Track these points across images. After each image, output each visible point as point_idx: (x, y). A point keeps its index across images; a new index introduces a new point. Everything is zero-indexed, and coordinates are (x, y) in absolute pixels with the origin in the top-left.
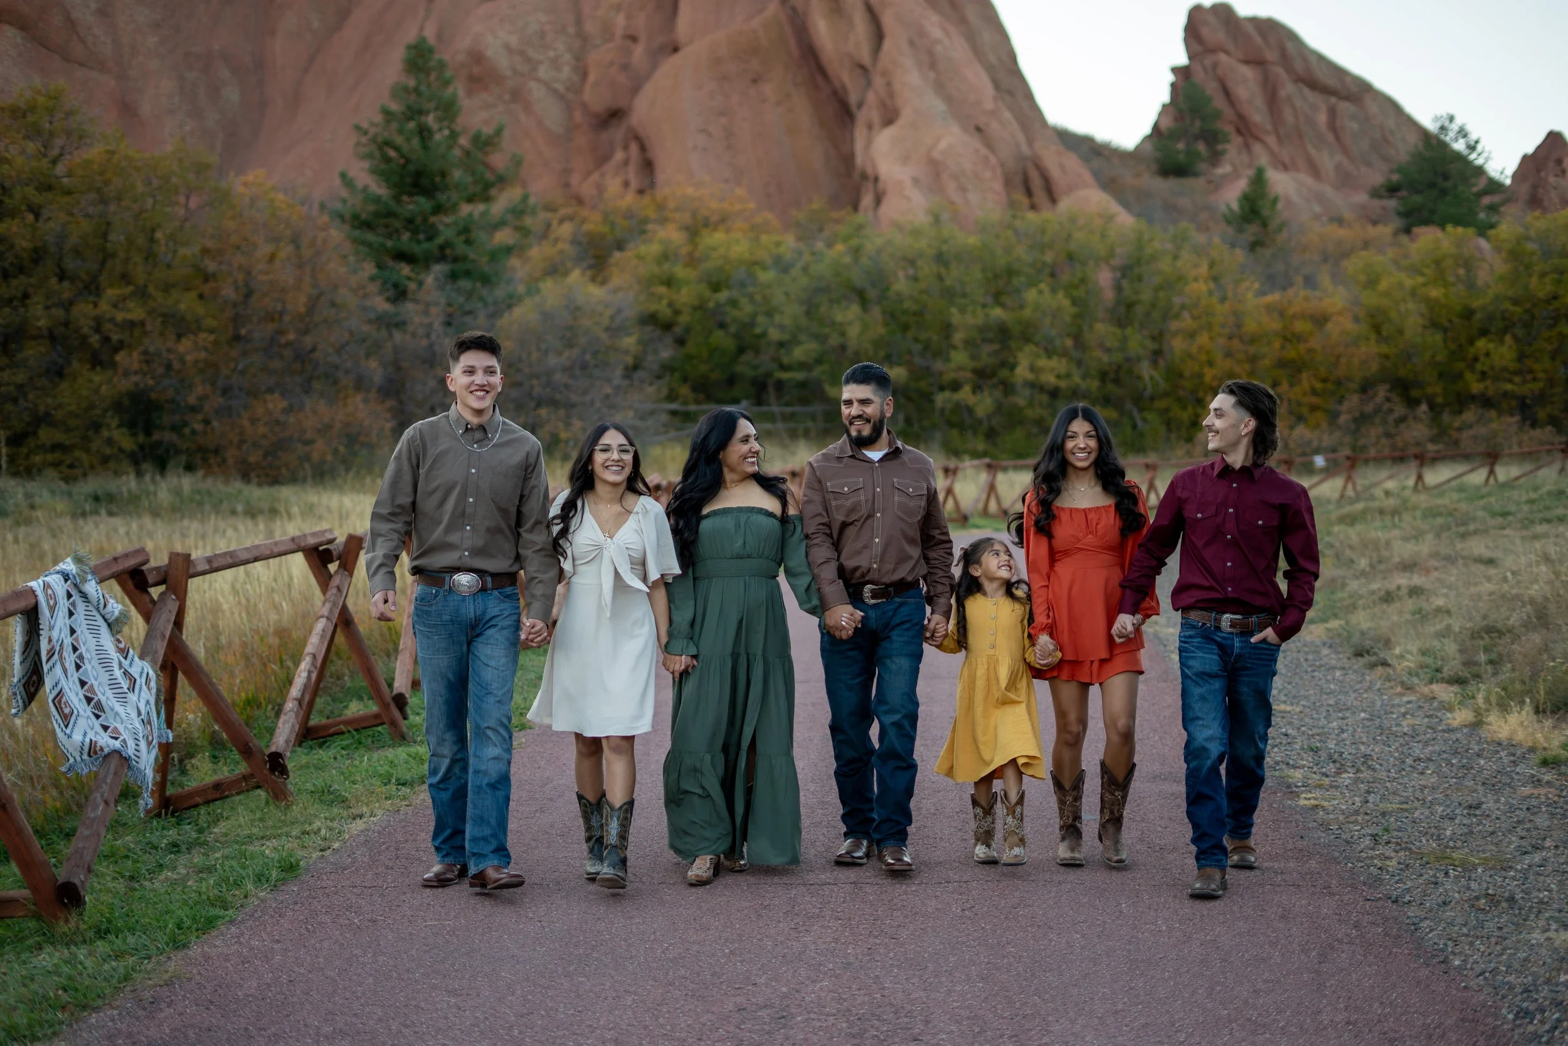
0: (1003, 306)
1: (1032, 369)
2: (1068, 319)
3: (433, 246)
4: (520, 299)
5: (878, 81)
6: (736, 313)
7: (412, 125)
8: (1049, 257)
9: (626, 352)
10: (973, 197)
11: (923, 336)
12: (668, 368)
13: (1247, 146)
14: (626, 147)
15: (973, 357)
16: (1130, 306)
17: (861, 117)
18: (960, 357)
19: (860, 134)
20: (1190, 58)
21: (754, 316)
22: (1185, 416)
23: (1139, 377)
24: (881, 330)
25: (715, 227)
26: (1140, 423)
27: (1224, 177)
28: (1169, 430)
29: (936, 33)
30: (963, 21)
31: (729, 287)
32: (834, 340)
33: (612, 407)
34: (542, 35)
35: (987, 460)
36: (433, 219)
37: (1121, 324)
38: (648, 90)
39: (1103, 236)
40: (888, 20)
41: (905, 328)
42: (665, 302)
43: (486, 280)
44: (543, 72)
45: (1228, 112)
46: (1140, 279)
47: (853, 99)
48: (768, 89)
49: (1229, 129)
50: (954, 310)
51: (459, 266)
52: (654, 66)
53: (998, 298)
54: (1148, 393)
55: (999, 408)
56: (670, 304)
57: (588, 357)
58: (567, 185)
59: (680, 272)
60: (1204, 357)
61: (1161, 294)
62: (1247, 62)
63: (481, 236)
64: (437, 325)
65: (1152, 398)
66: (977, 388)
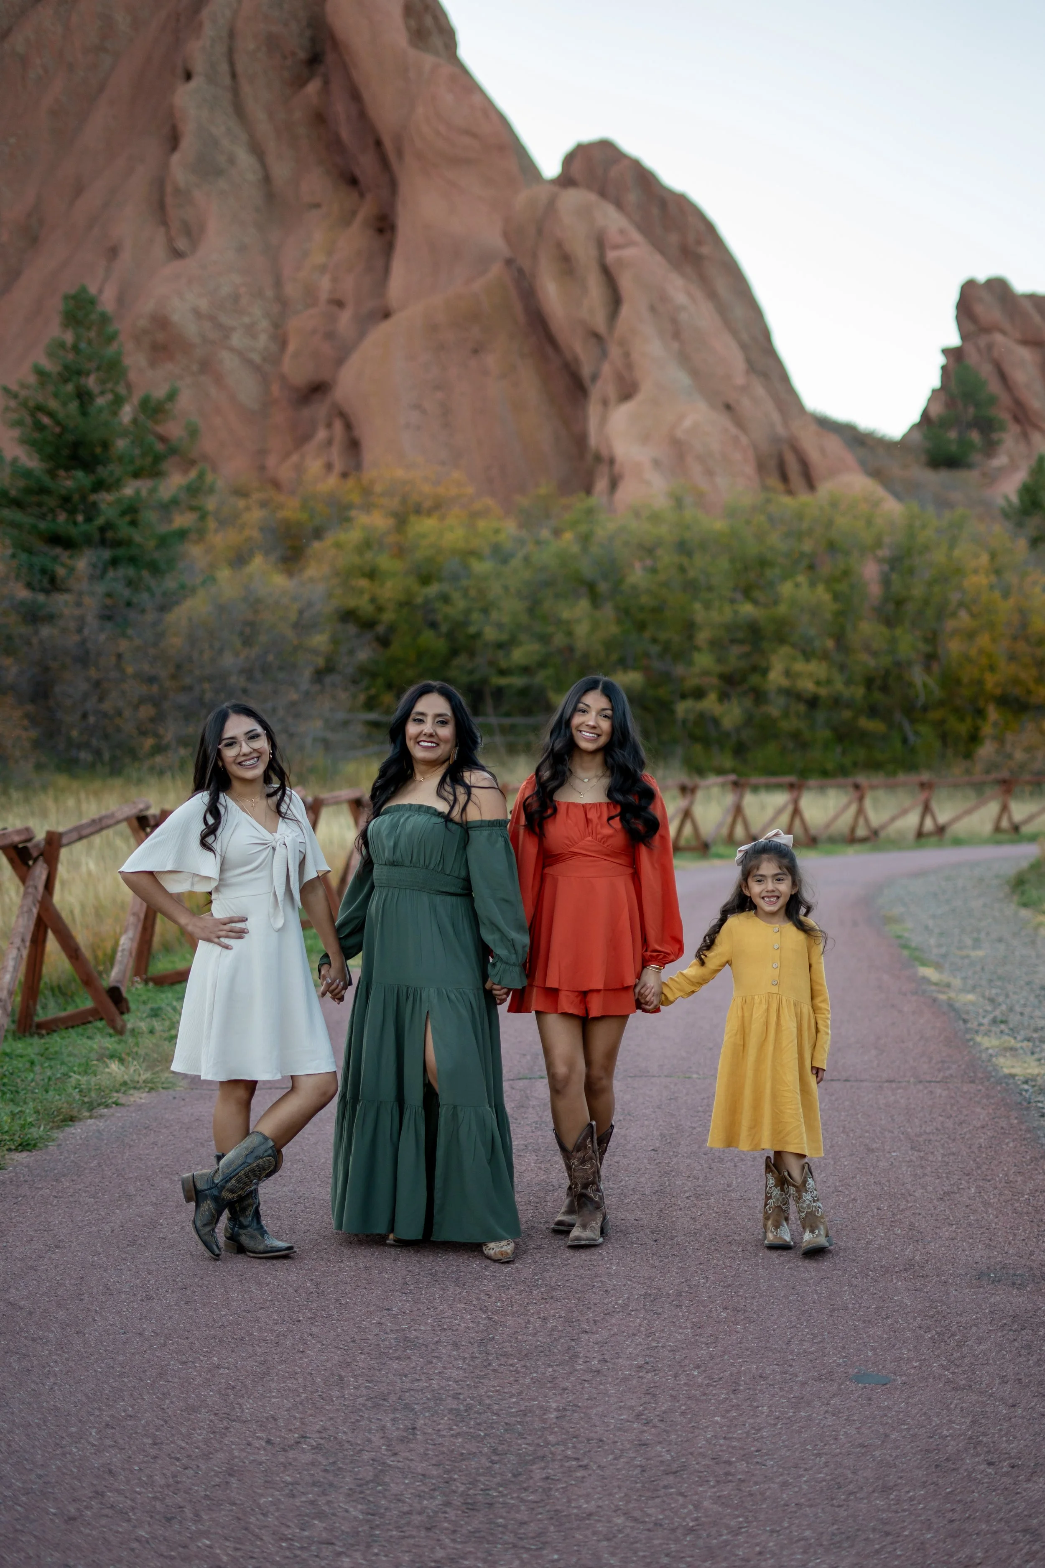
0: (755, 602)
1: (788, 673)
2: (828, 616)
3: (91, 529)
4: (193, 590)
5: (615, 351)
6: (448, 610)
7: (70, 388)
8: (807, 546)
9: (315, 652)
10: (722, 481)
11: (663, 636)
12: (367, 673)
13: (1025, 435)
14: (329, 425)
15: (719, 660)
16: (900, 603)
17: (596, 392)
18: (704, 660)
19: (594, 410)
20: (963, 337)
21: (468, 612)
22: (963, 729)
23: (910, 685)
24: (614, 629)
25: (429, 513)
26: (912, 738)
27: (1001, 470)
28: (945, 744)
29: (680, 298)
30: (712, 295)
31: (440, 580)
32: (559, 640)
33: (297, 716)
34: (236, 298)
35: (732, 777)
36: (93, 497)
37: (890, 622)
38: (355, 361)
39: (869, 522)
40: (626, 283)
41: (641, 626)
42: (366, 597)
43: (155, 569)
44: (237, 340)
45: (1005, 398)
46: (911, 571)
47: (586, 371)
48: (491, 360)
49: (1005, 416)
50: (697, 606)
51: (121, 552)
52: (362, 334)
53: (747, 592)
54: (921, 700)
55: (749, 721)
56: (373, 600)
57: (270, 658)
58: (262, 468)
59: (385, 562)
60: (984, 661)
61: (936, 589)
62: (1025, 342)
63: (149, 516)
64: (91, 619)
65: (925, 709)
66: (724, 697)
